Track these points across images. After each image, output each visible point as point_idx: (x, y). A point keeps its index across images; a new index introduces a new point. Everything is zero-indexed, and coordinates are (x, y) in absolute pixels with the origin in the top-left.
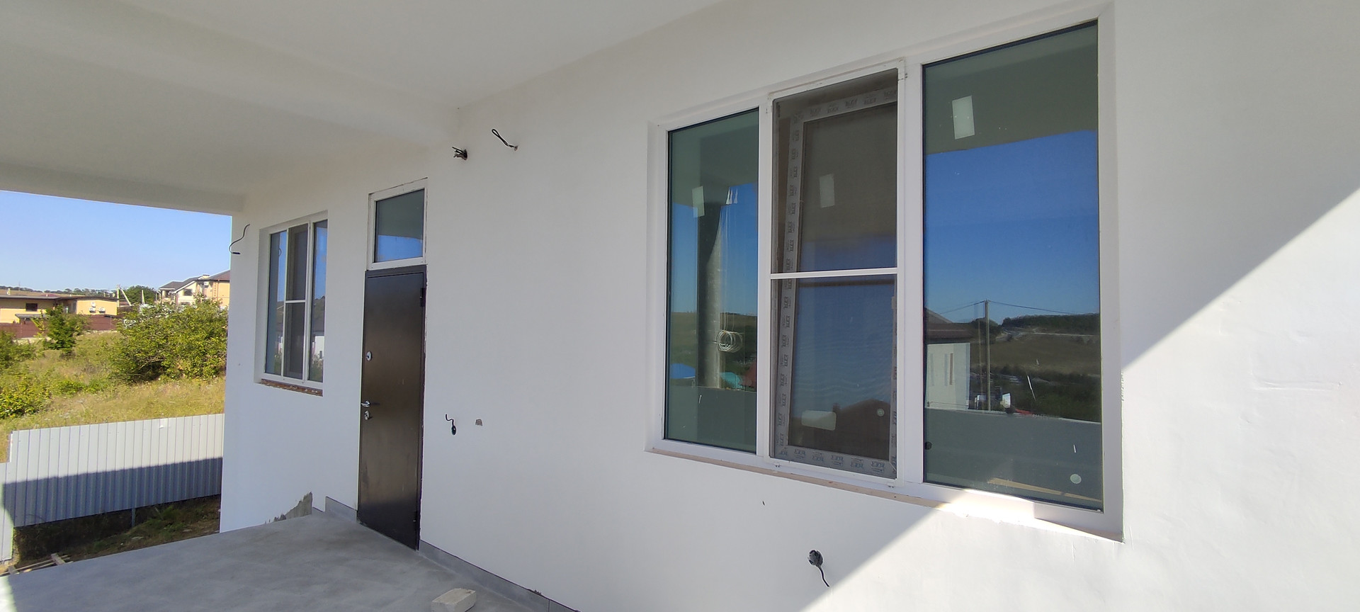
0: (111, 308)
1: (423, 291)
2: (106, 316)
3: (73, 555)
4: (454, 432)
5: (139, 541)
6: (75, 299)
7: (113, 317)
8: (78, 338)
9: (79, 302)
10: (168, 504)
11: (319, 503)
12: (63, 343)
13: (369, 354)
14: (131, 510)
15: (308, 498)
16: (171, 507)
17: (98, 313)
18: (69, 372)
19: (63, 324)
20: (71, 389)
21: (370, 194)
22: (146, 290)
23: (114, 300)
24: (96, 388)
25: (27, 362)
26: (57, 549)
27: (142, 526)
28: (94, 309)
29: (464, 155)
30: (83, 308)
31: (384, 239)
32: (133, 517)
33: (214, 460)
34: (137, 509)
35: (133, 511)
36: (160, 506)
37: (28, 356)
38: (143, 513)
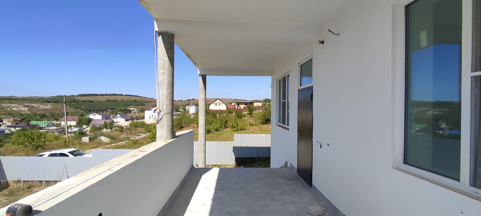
0: (260, 104)
1: (312, 95)
2: (259, 107)
3: (245, 167)
4: (321, 147)
5: (257, 166)
6: (253, 102)
7: (261, 107)
8: (253, 112)
9: (254, 103)
10: (264, 158)
11: (289, 165)
12: (251, 113)
13: (299, 117)
14: (256, 158)
15: (286, 163)
16: (265, 159)
17: (258, 106)
18: (251, 121)
19: (250, 109)
20: (251, 125)
21: (299, 63)
22: (268, 99)
23: (261, 102)
24: (256, 125)
25: (244, 118)
26: (242, 165)
27: (258, 163)
28: (257, 105)
29: (323, 42)
30: (255, 104)
31: (303, 78)
32: (257, 159)
33: (269, 147)
34: (258, 158)
35: (257, 158)
36: (262, 158)
37: (245, 116)
38: (259, 159)
